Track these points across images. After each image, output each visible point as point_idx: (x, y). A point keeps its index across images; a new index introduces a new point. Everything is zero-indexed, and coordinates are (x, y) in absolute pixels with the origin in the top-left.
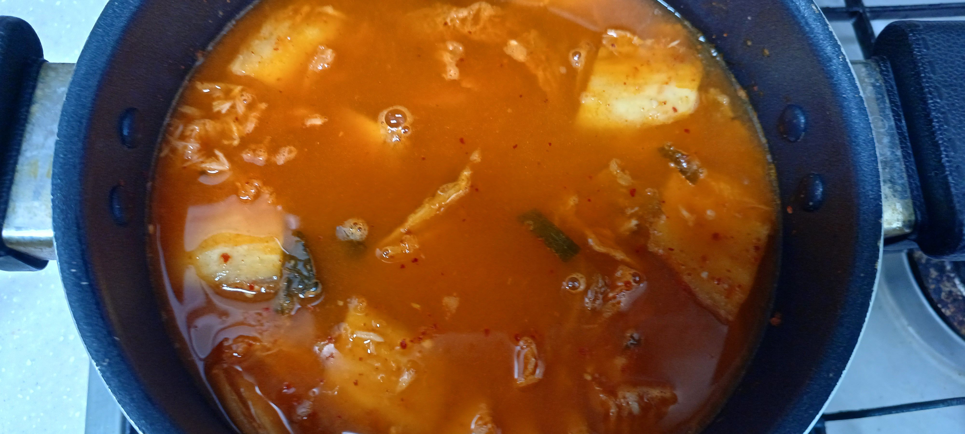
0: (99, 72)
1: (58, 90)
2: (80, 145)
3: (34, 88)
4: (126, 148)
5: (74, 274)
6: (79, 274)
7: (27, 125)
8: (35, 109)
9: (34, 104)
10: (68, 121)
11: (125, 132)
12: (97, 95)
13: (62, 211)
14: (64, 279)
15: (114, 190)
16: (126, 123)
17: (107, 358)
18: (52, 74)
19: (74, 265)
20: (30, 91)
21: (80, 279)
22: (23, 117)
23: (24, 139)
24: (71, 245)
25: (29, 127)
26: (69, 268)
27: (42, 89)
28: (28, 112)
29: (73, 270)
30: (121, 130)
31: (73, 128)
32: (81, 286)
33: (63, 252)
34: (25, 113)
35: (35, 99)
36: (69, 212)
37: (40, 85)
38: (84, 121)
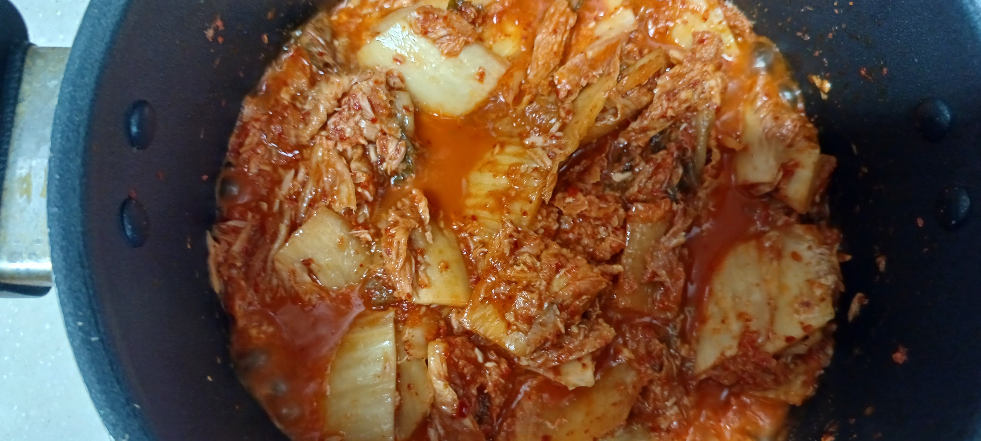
0: (97, 65)
1: (48, 84)
2: (79, 161)
3: (19, 81)
4: (135, 150)
5: (81, 328)
6: (87, 329)
7: (13, 130)
8: (23, 108)
9: (21, 102)
10: (63, 132)
11: (134, 129)
12: (96, 95)
13: (62, 248)
14: (70, 335)
15: (125, 204)
16: (134, 120)
17: (127, 433)
18: (40, 62)
19: (80, 316)
20: (16, 86)
21: (88, 334)
22: (9, 119)
23: (11, 148)
24: (75, 292)
25: (16, 132)
26: (75, 322)
27: (30, 83)
28: (13, 112)
29: (80, 324)
30: (129, 130)
31: (68, 139)
32: (90, 342)
33: (66, 300)
34: (11, 114)
35: (20, 96)
36: (71, 248)
37: (26, 78)
38: (82, 130)
